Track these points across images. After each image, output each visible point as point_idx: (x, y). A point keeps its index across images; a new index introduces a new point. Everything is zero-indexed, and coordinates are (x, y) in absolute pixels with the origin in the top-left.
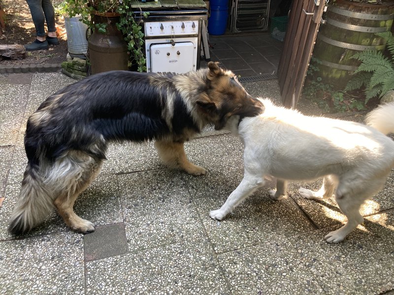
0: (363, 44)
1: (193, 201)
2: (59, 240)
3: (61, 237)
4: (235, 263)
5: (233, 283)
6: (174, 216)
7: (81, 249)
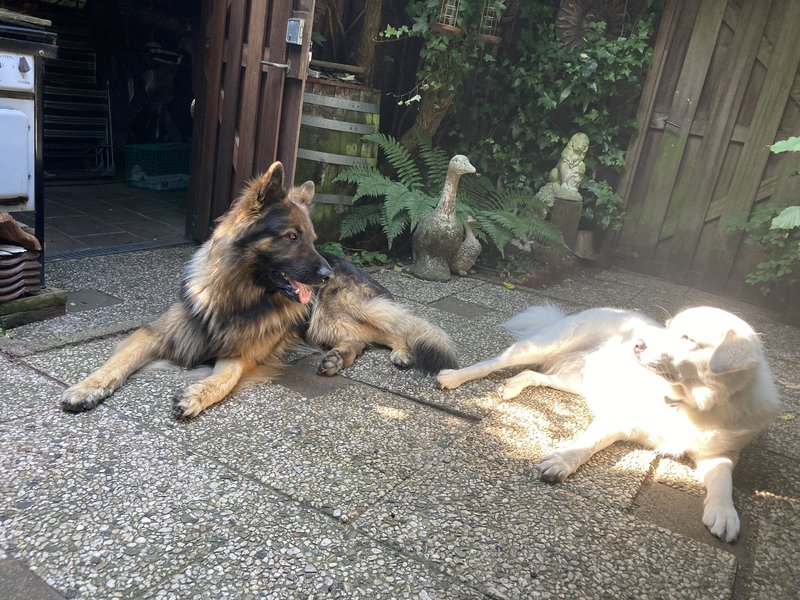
0: (348, 153)
1: (195, 450)
4: (404, 522)
6: (170, 491)
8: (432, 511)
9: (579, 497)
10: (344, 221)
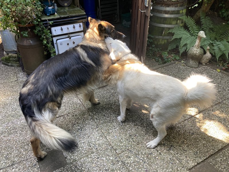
0: (173, 24)
1: (99, 127)
2: (23, 167)
3: (24, 164)
4: (130, 157)
5: (131, 169)
6: (89, 137)
7: (38, 169)
8: (138, 156)
9: (178, 161)
10: (170, 45)
